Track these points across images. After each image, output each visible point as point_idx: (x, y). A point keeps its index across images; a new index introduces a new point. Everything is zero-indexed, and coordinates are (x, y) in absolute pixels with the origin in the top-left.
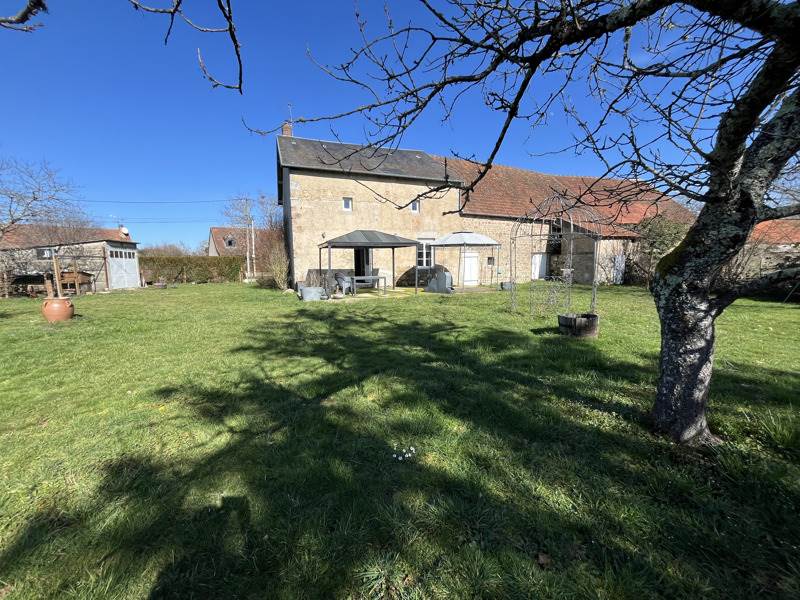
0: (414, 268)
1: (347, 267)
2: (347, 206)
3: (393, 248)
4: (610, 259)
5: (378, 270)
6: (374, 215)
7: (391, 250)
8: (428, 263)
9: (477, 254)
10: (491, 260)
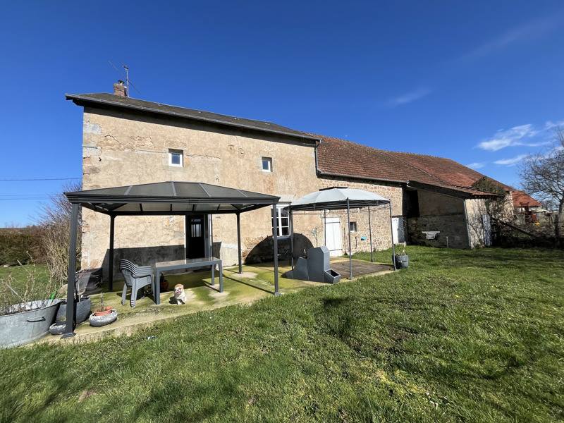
0: (268, 239)
1: (174, 243)
2: (176, 160)
3: (238, 212)
4: (478, 220)
5: (219, 244)
6: (214, 173)
7: (234, 215)
8: (285, 231)
9: (337, 220)
10: (353, 225)
